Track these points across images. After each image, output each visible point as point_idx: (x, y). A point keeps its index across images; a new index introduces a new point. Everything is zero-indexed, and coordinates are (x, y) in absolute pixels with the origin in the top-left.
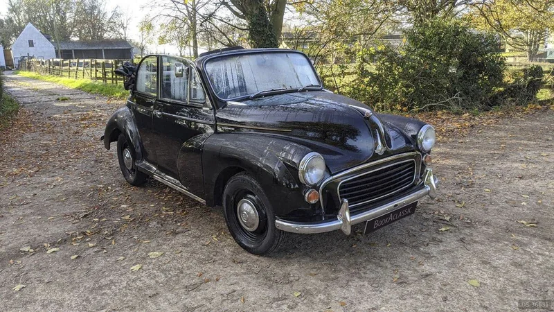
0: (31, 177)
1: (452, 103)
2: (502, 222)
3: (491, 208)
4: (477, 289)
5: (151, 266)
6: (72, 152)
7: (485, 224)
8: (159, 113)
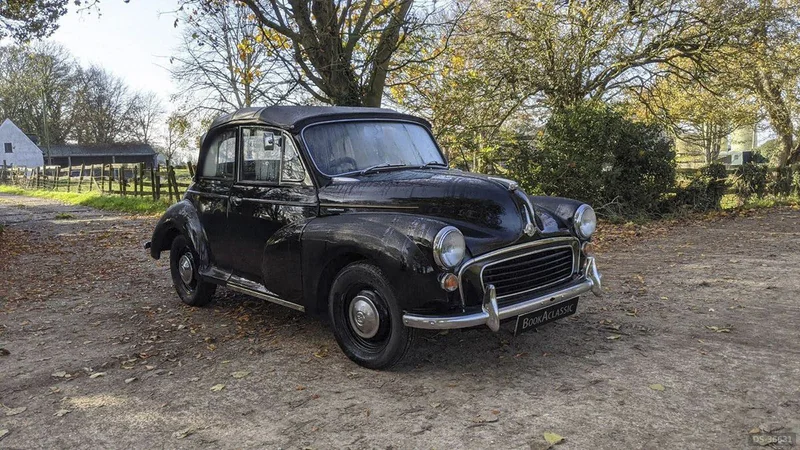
0: (44, 301)
1: (609, 210)
2: (686, 329)
3: (670, 316)
4: (660, 393)
5: (237, 386)
6: (95, 274)
7: (664, 331)
8: (238, 200)
